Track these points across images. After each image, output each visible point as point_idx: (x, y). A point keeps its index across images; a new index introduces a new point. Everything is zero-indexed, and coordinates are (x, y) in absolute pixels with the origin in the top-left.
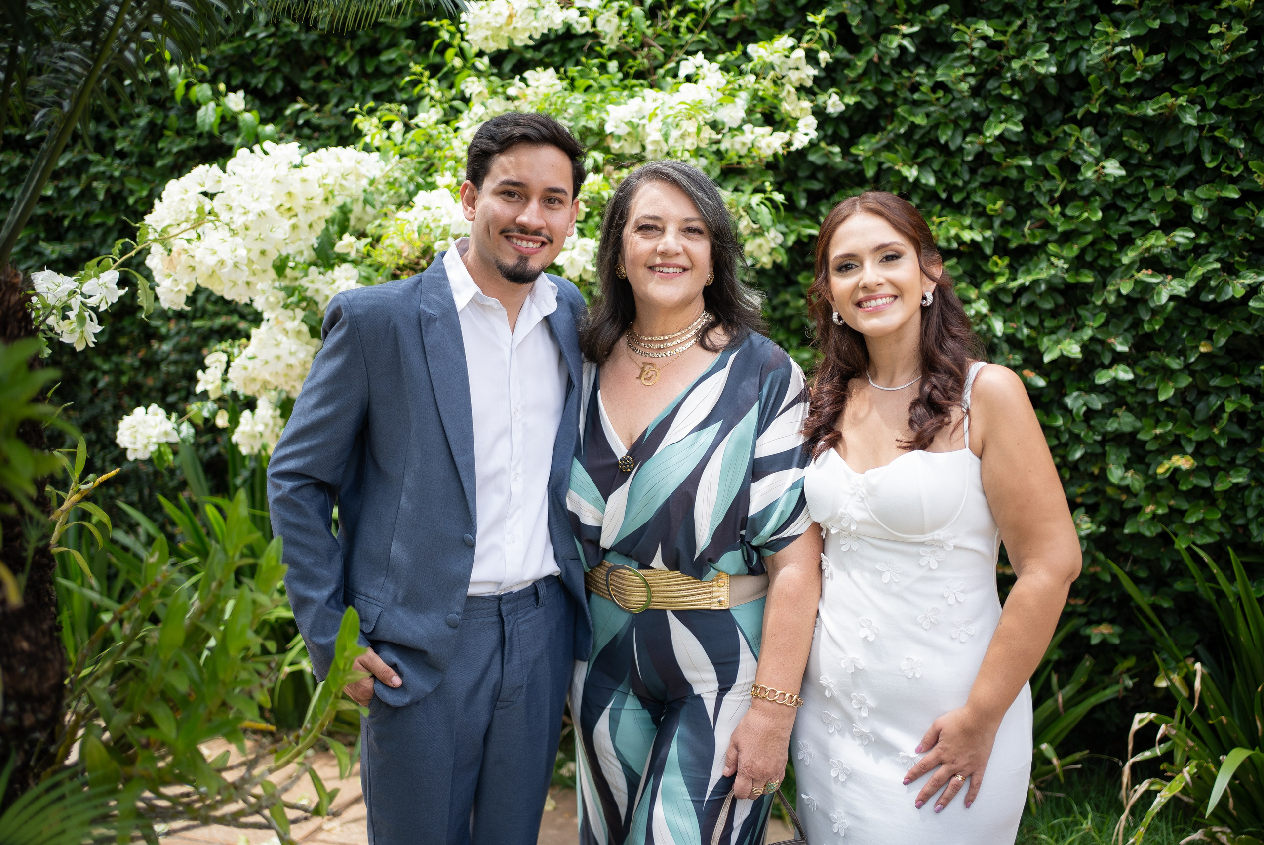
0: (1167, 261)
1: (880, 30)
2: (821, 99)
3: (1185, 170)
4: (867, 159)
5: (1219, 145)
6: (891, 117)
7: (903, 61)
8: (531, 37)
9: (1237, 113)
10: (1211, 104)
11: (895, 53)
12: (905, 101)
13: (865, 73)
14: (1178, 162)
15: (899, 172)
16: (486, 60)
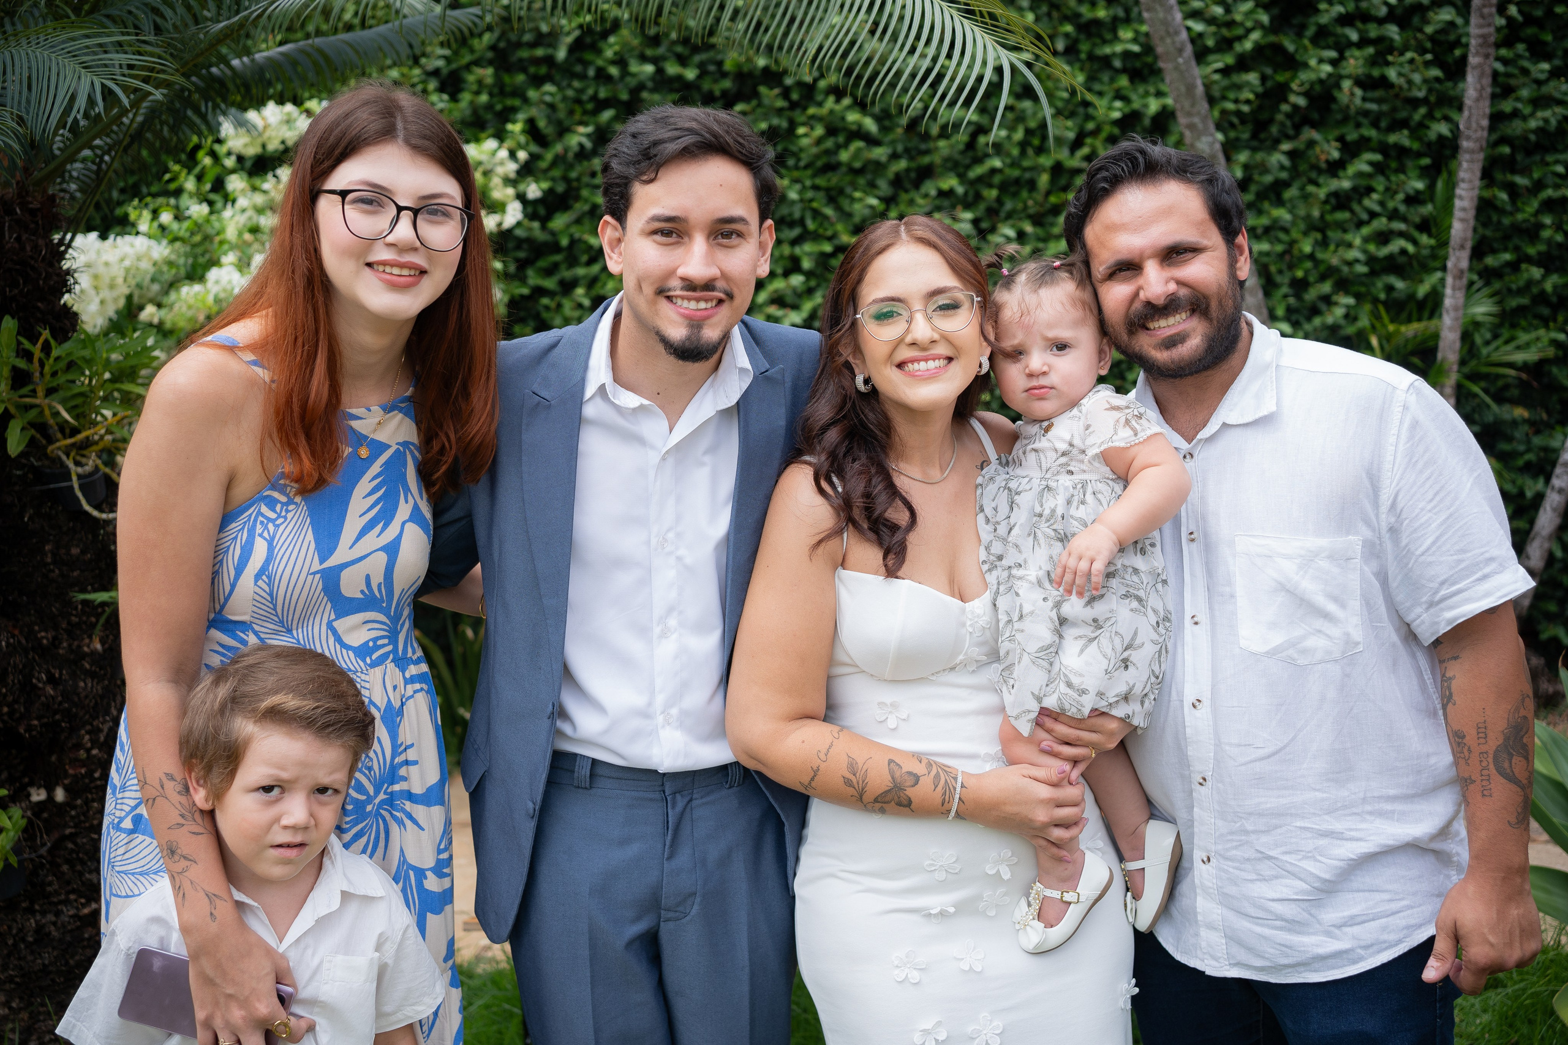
0: (789, 299)
1: (563, 130)
2: (521, 187)
3: (796, 232)
4: (562, 232)
5: (816, 213)
6: (577, 198)
7: (582, 154)
8: (283, 142)
9: (828, 190)
10: (808, 183)
11: (576, 149)
12: (588, 185)
13: (554, 164)
14: (792, 224)
15: (586, 242)
16: (233, 158)
